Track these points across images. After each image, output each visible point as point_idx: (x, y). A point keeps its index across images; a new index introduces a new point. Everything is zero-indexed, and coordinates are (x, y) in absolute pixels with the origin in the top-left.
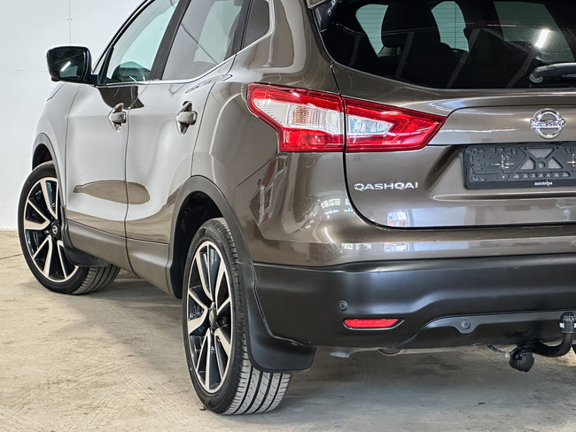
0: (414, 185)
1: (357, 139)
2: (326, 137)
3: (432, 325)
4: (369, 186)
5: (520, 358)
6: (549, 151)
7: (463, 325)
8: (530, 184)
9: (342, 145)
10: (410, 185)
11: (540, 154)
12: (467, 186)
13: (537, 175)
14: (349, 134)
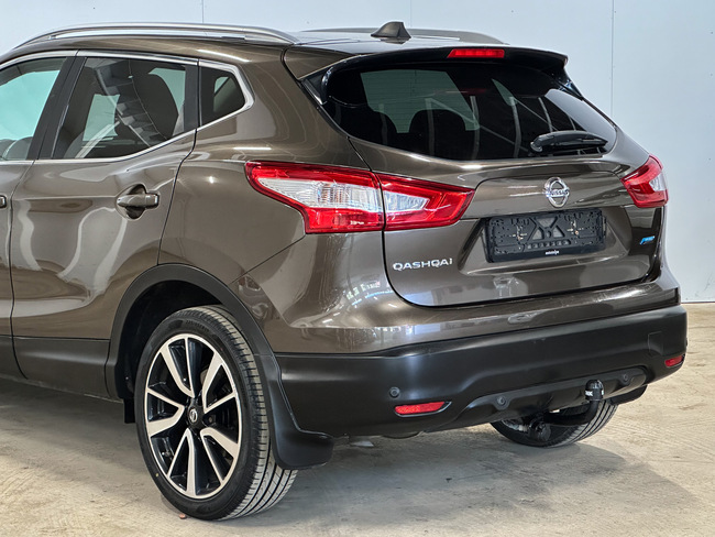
0: (449, 261)
1: (397, 217)
2: (363, 215)
3: (471, 406)
4: (408, 265)
5: (540, 430)
6: (552, 220)
7: (499, 401)
8: (541, 254)
9: (380, 223)
10: (444, 262)
11: (546, 223)
12: (490, 259)
13: (545, 245)
14: (387, 211)
